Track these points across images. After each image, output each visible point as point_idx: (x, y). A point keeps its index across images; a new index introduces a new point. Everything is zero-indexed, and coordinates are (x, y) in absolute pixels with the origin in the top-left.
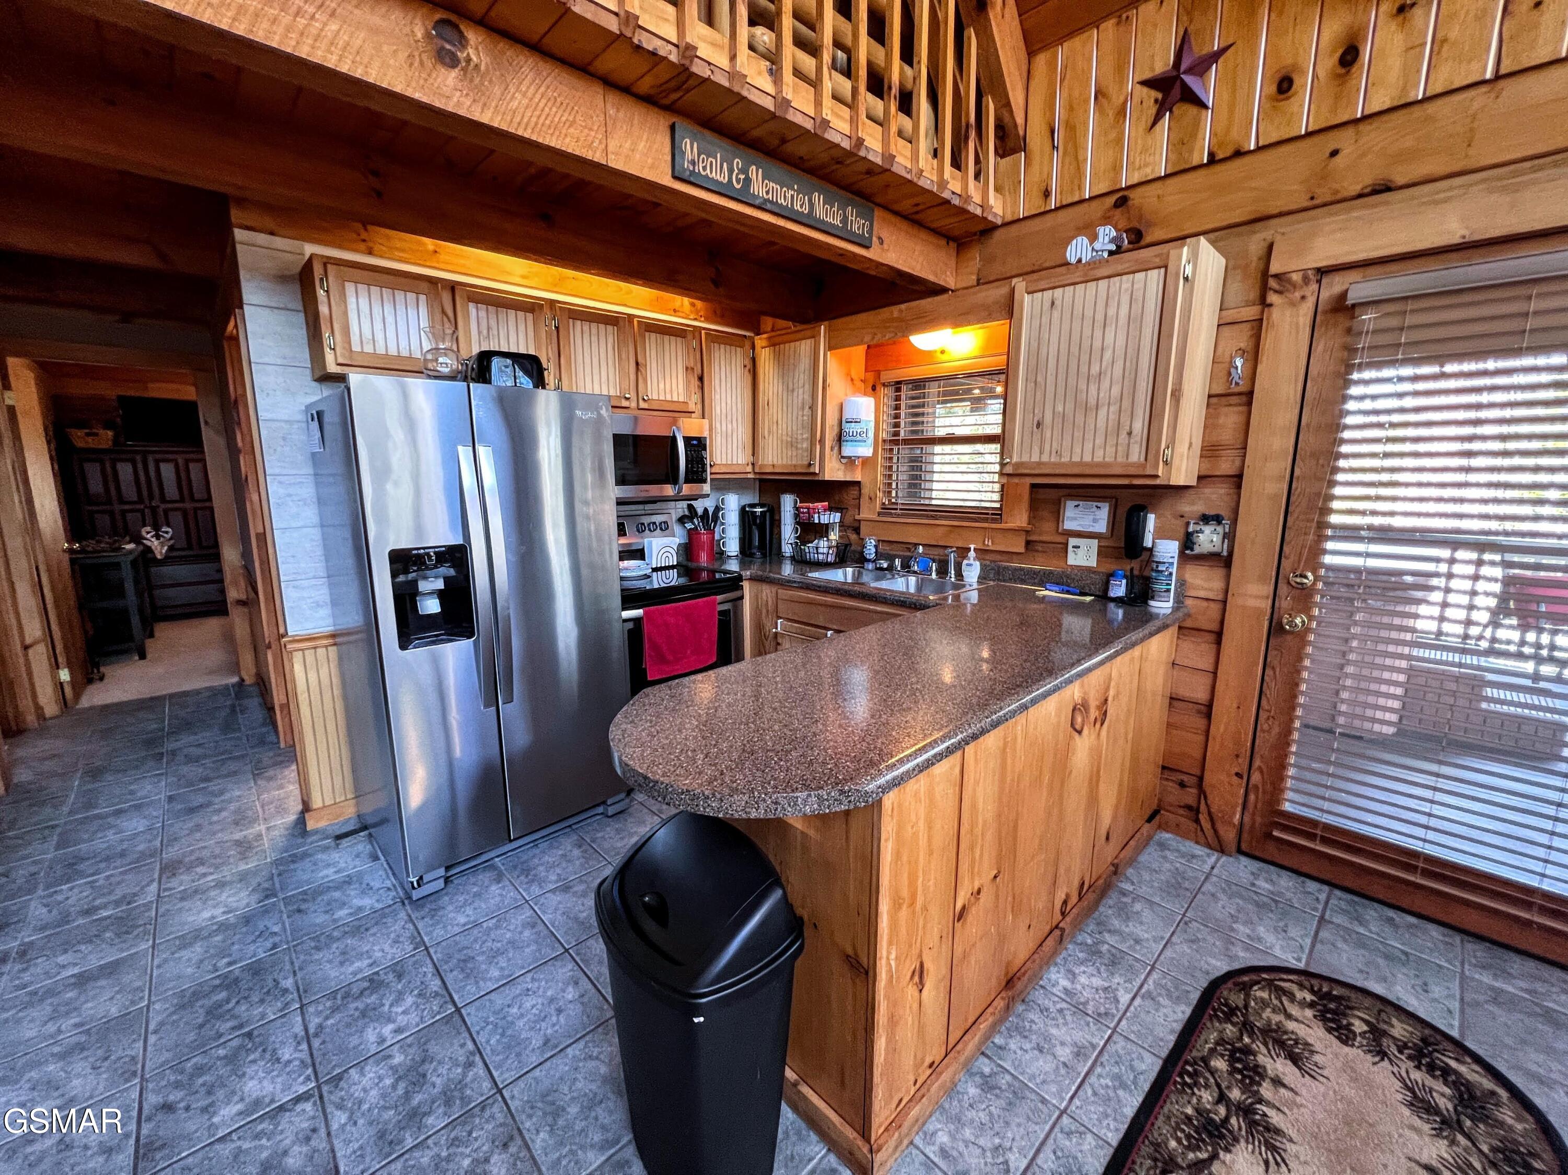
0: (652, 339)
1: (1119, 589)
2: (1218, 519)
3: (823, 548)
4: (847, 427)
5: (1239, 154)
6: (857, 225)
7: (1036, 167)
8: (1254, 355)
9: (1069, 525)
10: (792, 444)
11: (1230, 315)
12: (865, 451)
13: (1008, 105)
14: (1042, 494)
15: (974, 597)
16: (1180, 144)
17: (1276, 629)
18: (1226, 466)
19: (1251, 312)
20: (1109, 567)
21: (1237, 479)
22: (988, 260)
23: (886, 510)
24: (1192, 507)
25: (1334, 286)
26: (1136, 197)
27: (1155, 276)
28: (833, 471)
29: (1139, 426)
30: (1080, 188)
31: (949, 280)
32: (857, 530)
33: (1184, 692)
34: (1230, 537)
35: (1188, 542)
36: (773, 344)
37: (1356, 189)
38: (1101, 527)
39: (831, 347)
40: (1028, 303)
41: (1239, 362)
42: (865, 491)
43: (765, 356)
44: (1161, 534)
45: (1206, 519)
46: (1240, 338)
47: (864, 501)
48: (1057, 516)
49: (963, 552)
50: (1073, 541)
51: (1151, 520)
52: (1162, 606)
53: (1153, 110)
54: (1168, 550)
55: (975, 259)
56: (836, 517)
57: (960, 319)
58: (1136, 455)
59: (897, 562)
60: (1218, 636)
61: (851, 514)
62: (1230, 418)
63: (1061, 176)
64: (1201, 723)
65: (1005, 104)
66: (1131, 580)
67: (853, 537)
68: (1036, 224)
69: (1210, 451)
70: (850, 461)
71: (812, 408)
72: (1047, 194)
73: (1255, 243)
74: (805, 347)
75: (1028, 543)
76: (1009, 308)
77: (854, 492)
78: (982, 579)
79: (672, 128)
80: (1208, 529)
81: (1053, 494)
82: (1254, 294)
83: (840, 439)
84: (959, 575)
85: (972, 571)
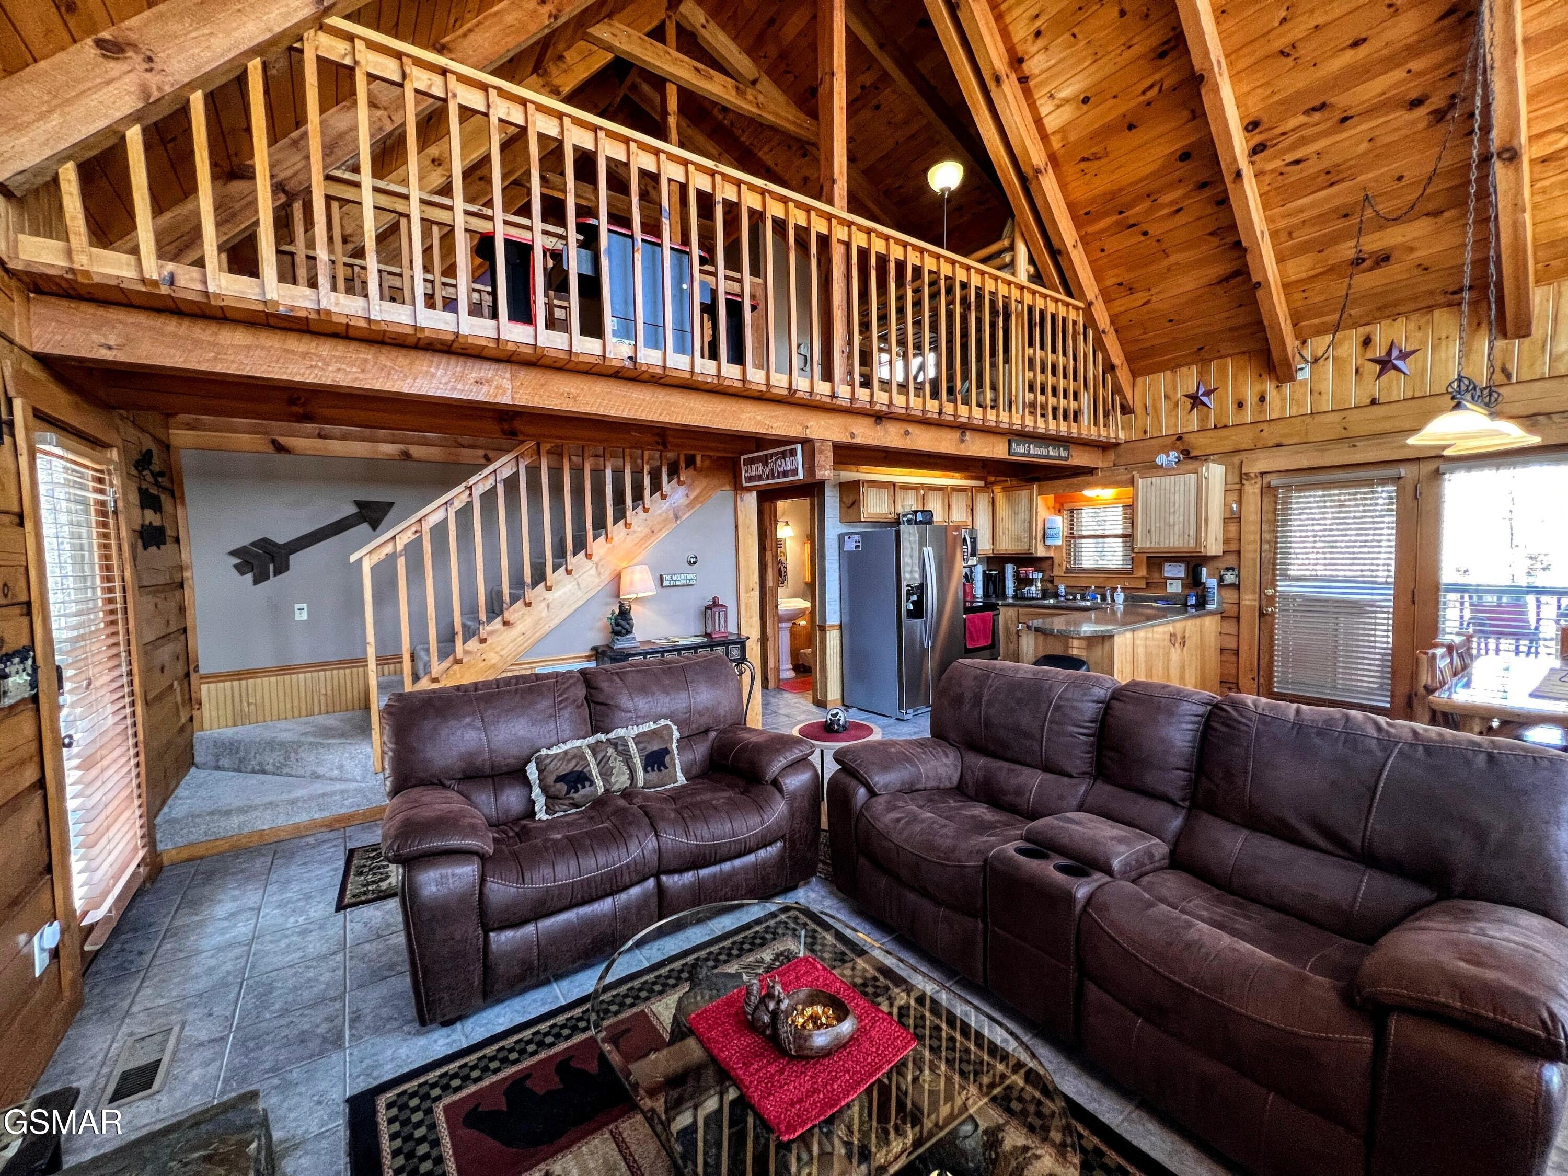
0: (955, 494)
1: (1193, 601)
2: (1233, 569)
3: (1034, 591)
4: (1048, 531)
5: (1225, 426)
6: (1064, 454)
7: (1140, 422)
8: (1240, 502)
9: (1166, 574)
10: (1018, 539)
11: (1228, 487)
12: (1059, 542)
13: (1125, 398)
14: (1153, 561)
15: (1122, 608)
16: (1203, 419)
17: (1262, 614)
18: (1234, 547)
19: (1238, 486)
20: (1187, 592)
21: (1239, 552)
22: (1119, 456)
23: (1068, 571)
24: (1222, 565)
25: (1266, 479)
26: (1186, 437)
27: (1193, 476)
28: (1041, 552)
29: (1192, 533)
30: (1161, 431)
31: (1100, 465)
32: (1052, 582)
33: (1228, 646)
34: (1238, 576)
35: (1221, 579)
36: (1005, 490)
37: (1271, 444)
38: (1182, 575)
39: (1039, 494)
40: (1140, 482)
41: (1234, 506)
42: (1056, 561)
43: (1000, 497)
44: (1210, 576)
45: (1227, 569)
46: (1234, 496)
47: (1056, 567)
48: (1161, 570)
49: (1114, 589)
50: (1169, 582)
51: (1204, 570)
52: (1211, 606)
53: (1189, 406)
54: (1212, 583)
55: (1112, 455)
56: (1040, 575)
57: (1106, 484)
58: (1192, 544)
59: (1078, 596)
60: (1238, 618)
61: (1048, 573)
62: (1233, 528)
63: (1152, 426)
64: (1234, 658)
65: (1124, 397)
66: (1197, 596)
67: (1049, 585)
68: (1140, 444)
69: (1226, 541)
70: (1048, 547)
71: (1030, 522)
72: (1145, 432)
73: (1236, 460)
74: (1024, 494)
75: (1147, 584)
76: (1132, 482)
77: (1050, 562)
78: (1125, 601)
79: (1009, 441)
80: (1229, 573)
81: (1158, 561)
82: (1237, 480)
83: (1044, 536)
84: (1113, 600)
85: (1120, 597)
